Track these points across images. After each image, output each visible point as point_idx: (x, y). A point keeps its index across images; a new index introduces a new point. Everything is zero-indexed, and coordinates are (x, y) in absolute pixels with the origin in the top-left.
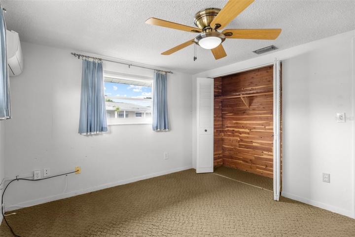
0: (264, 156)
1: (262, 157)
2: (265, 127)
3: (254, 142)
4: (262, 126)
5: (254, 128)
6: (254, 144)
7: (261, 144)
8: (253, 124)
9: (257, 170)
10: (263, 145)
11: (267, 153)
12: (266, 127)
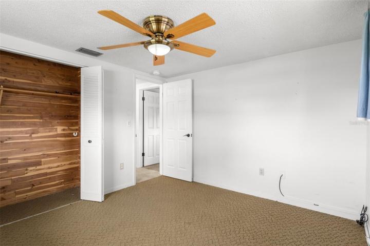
0: (30, 174)
1: (26, 175)
2: (31, 136)
3: (10, 159)
4: (27, 134)
5: (10, 138)
6: (10, 162)
7: (25, 158)
8: (8, 133)
9: (17, 196)
10: (27, 159)
11: (34, 168)
12: (33, 136)
